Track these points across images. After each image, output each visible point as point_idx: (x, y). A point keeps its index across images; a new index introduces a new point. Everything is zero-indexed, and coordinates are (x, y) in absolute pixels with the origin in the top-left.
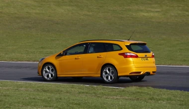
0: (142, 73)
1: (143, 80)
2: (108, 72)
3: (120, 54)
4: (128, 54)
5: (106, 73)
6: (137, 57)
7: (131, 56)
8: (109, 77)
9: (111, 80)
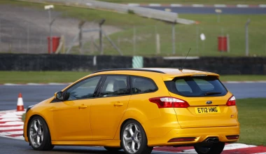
2: (132, 133)
3: (152, 100)
4: (167, 100)
5: (129, 135)
6: (186, 105)
8: (133, 144)
9: (135, 151)
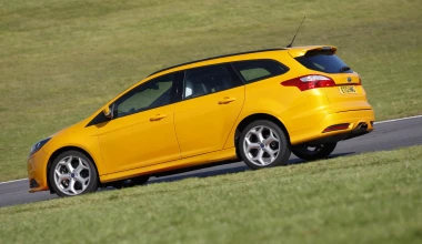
0: (351, 127)
1: (333, 153)
3: (285, 83)
4: (309, 79)
6: (331, 83)
7: (318, 84)
